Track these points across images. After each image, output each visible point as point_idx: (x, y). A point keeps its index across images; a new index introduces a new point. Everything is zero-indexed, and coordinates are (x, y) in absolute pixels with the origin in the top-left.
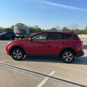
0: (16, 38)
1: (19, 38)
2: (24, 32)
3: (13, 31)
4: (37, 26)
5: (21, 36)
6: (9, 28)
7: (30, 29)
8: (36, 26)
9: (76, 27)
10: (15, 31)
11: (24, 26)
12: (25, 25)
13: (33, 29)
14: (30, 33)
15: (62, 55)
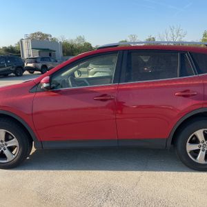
0: (26, 73)
1: (36, 72)
2: (50, 55)
3: (20, 52)
4: (80, 37)
5: (39, 65)
6: (14, 45)
7: (63, 47)
8: (80, 39)
9: (180, 35)
10: (27, 52)
11: (48, 39)
12: (51, 36)
13: (72, 47)
14: (64, 56)
15: (180, 142)
